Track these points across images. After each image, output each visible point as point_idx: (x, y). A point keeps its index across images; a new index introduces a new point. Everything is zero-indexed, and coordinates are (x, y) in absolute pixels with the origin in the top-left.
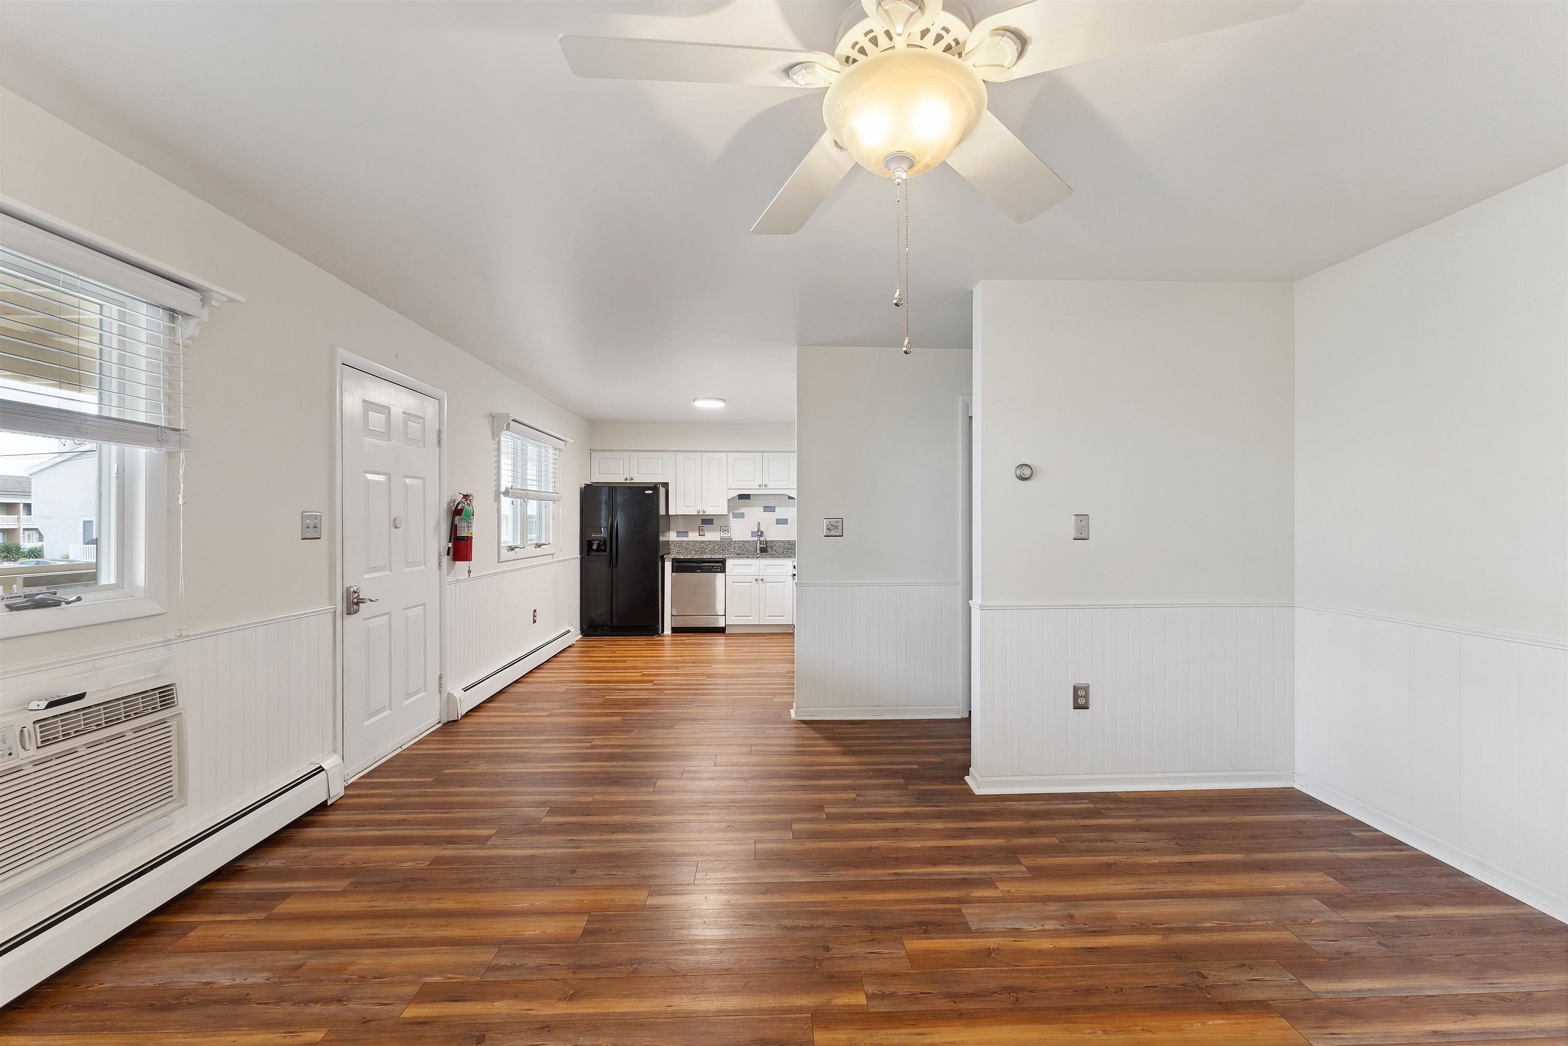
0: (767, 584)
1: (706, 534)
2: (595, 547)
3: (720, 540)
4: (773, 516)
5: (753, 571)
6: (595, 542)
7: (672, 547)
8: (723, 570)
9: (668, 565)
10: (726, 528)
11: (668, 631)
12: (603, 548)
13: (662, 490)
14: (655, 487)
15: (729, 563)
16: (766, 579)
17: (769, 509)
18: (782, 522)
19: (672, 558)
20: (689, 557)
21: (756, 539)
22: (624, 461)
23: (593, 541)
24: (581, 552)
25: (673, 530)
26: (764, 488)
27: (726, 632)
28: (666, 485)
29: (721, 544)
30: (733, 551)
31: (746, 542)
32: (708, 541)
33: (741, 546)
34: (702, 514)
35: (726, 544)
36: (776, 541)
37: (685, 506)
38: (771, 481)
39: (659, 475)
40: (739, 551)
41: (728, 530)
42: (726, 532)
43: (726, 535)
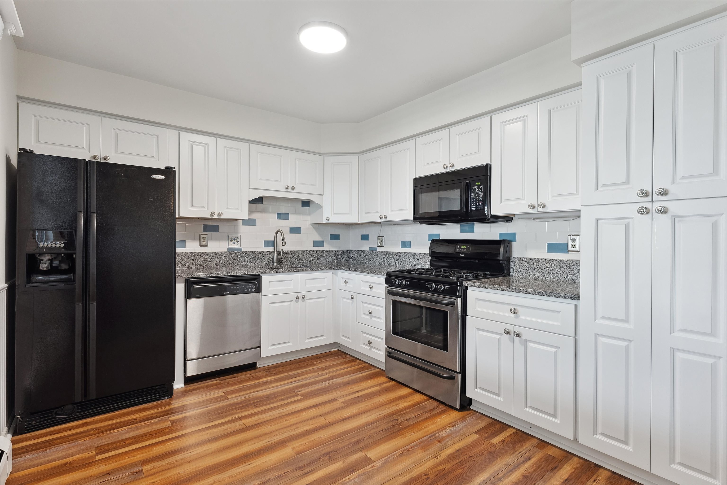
0: (308, 301)
1: (211, 244)
2: (44, 267)
3: (227, 251)
4: (287, 224)
5: (292, 287)
8: (258, 290)
9: (180, 289)
10: (235, 237)
11: (179, 384)
13: (164, 180)
15: (265, 279)
16: (308, 295)
17: (281, 216)
18: (295, 230)
19: (186, 279)
20: (213, 275)
21: (271, 249)
23: (41, 254)
26: (290, 190)
27: (258, 367)
29: (230, 256)
30: (244, 264)
31: (259, 253)
32: (213, 253)
33: (257, 259)
34: (217, 217)
35: (235, 256)
36: (291, 251)
37: (192, 206)
38: (298, 183)
39: (152, 157)
40: (252, 264)
41: (238, 239)
42: (235, 242)
43: (235, 245)
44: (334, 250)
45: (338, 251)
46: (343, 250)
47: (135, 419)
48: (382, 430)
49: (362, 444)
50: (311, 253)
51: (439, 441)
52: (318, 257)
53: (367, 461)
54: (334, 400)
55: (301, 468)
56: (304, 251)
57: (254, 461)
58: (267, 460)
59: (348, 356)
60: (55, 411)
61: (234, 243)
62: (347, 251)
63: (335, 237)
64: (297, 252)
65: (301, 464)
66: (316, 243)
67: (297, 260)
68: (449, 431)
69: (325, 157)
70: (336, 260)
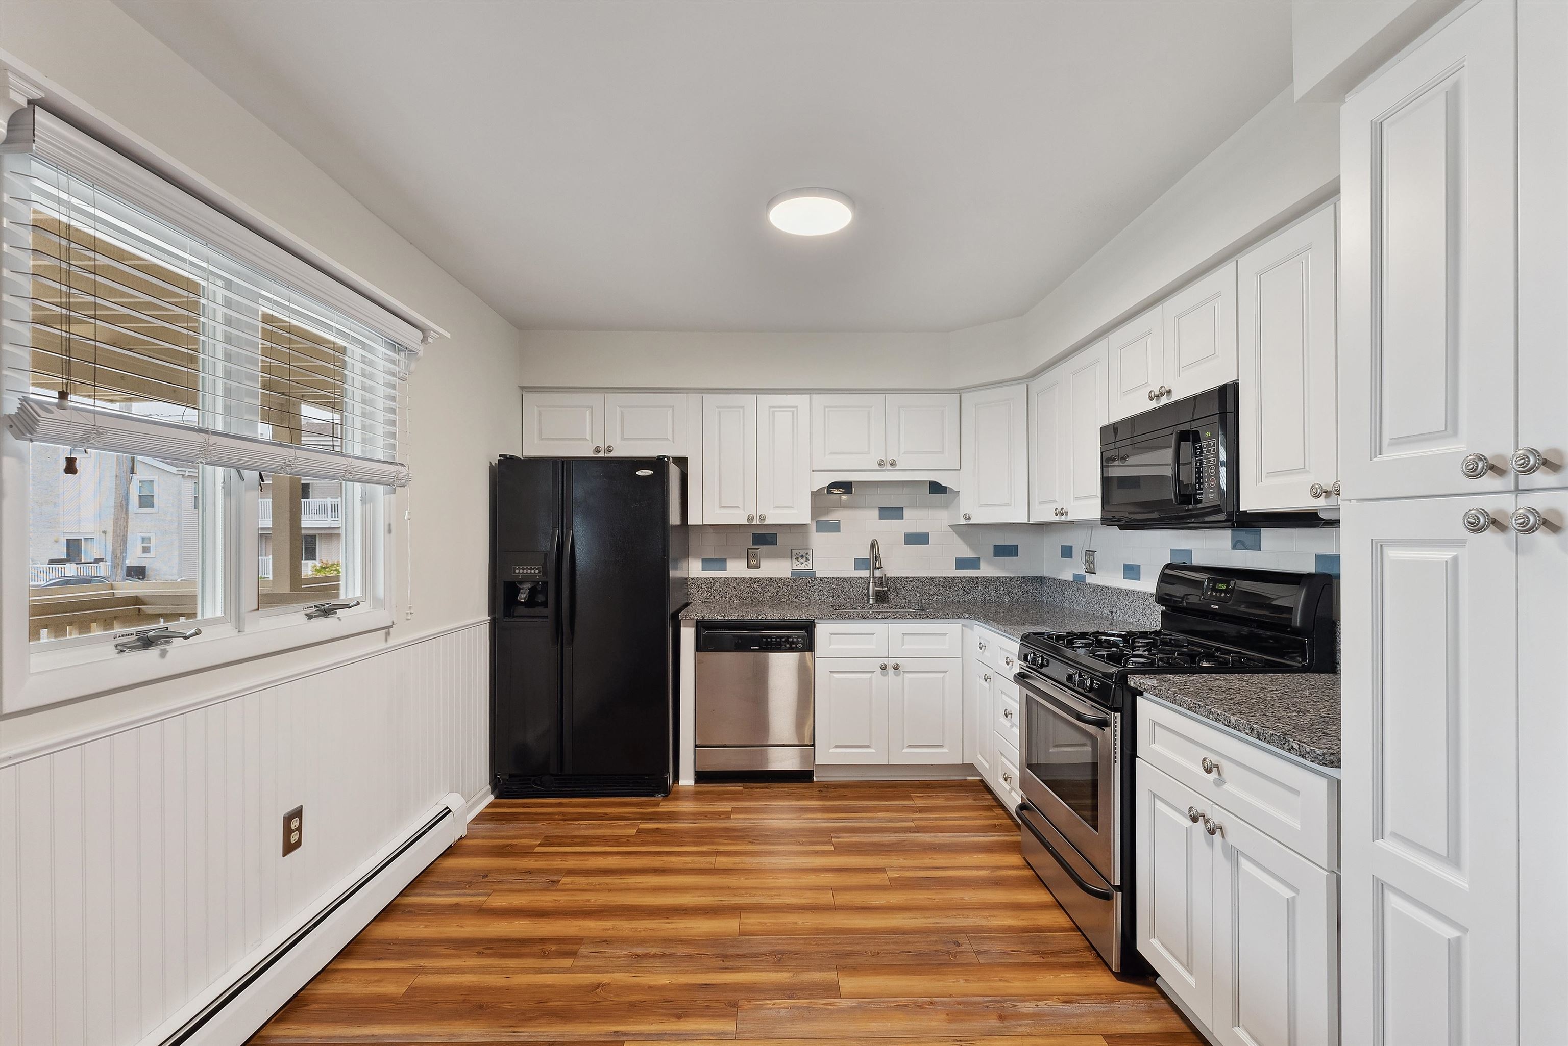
0: (907, 675)
1: (763, 563)
2: (522, 597)
3: (790, 576)
4: (897, 528)
5: (874, 647)
6: (525, 586)
7: (693, 590)
8: (809, 645)
9: (688, 635)
10: (802, 552)
11: (687, 780)
12: (540, 598)
13: (674, 472)
14: (659, 464)
15: (822, 630)
16: (904, 664)
17: (891, 513)
18: (917, 539)
19: (698, 621)
20: (733, 618)
21: (865, 573)
22: (592, 413)
23: (521, 583)
24: (492, 610)
25: (696, 557)
26: (889, 467)
27: (815, 779)
28: (682, 462)
29: (794, 585)
30: (818, 598)
31: (845, 580)
32: (767, 579)
33: (840, 592)
34: (759, 523)
35: (803, 585)
36: (907, 578)
37: (722, 507)
38: (905, 453)
39: (667, 439)
40: (831, 599)
41: (807, 556)
42: (803, 560)
43: (802, 567)
44: (1003, 577)
45: (1011, 579)
46: (1024, 578)
47: (606, 814)
48: (909, 952)
49: (850, 961)
50: (949, 582)
51: (1001, 1018)
52: (964, 590)
53: (833, 990)
54: (882, 870)
55: (725, 957)
56: (935, 578)
57: (678, 921)
58: (695, 926)
59: (989, 797)
60: (533, 778)
61: (802, 563)
62: (1035, 579)
63: (1005, 551)
64: (918, 579)
65: (731, 951)
66: (962, 563)
67: (918, 595)
68: (1047, 1006)
69: (963, 396)
70: (1007, 597)
